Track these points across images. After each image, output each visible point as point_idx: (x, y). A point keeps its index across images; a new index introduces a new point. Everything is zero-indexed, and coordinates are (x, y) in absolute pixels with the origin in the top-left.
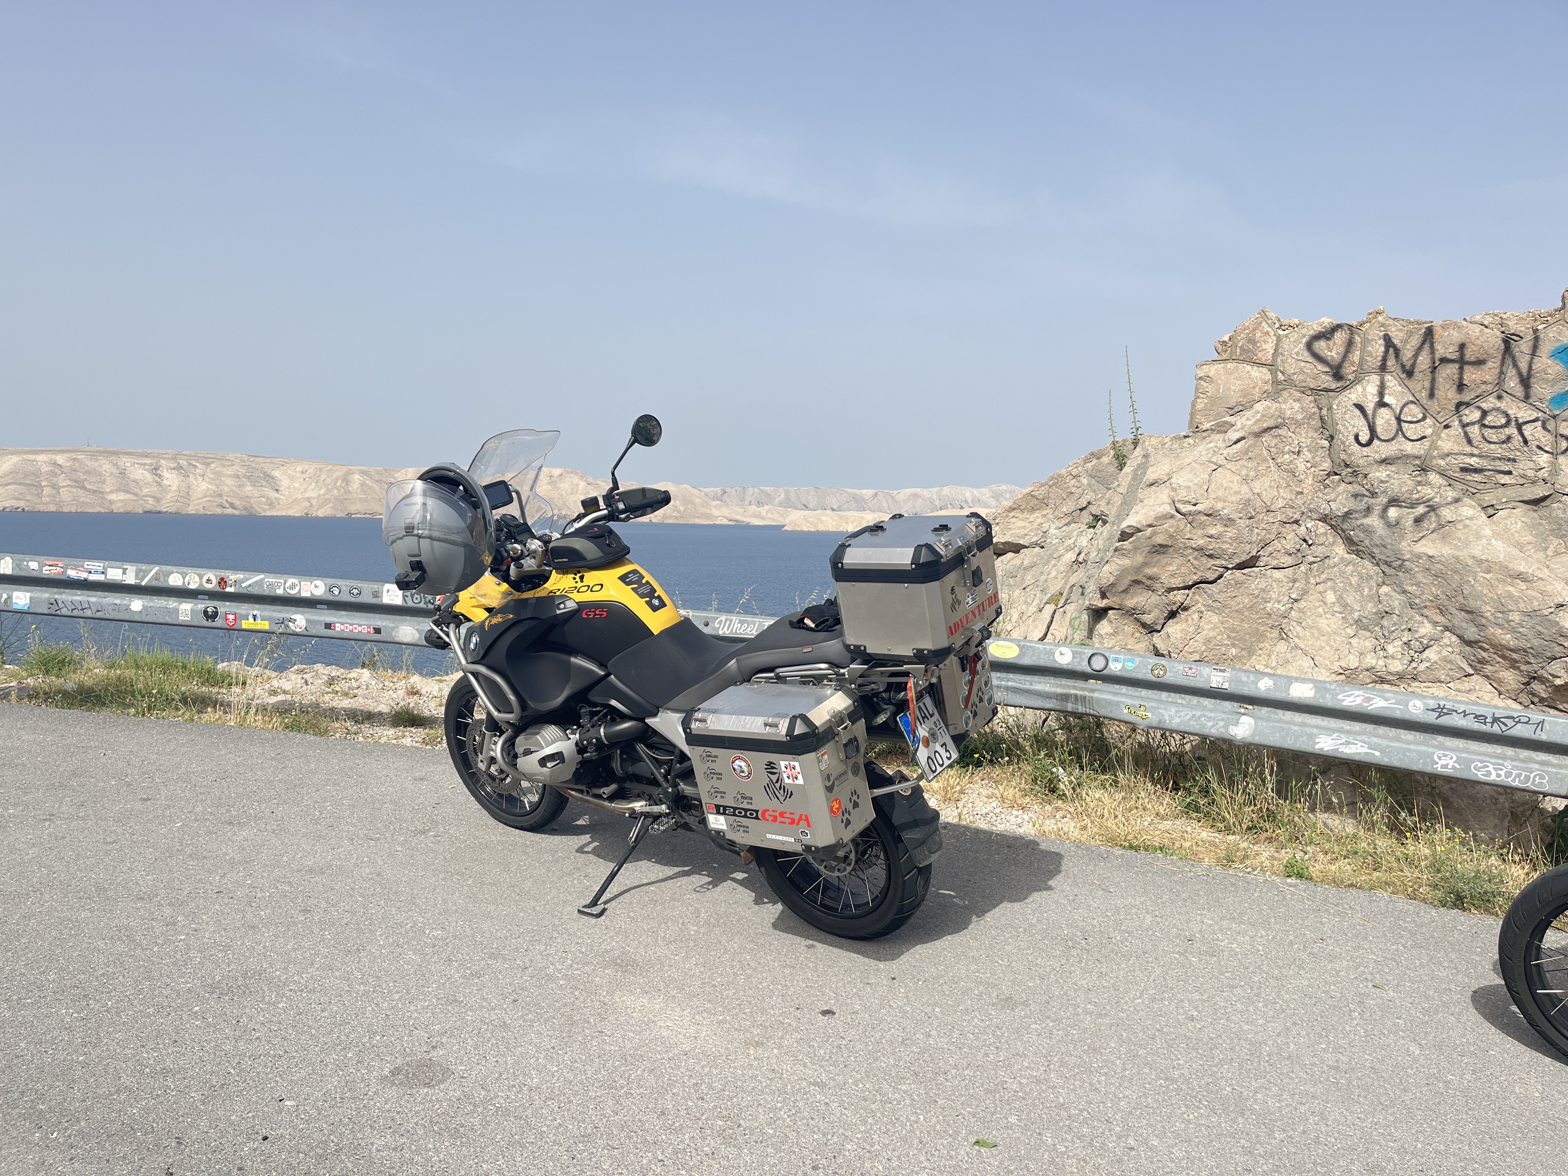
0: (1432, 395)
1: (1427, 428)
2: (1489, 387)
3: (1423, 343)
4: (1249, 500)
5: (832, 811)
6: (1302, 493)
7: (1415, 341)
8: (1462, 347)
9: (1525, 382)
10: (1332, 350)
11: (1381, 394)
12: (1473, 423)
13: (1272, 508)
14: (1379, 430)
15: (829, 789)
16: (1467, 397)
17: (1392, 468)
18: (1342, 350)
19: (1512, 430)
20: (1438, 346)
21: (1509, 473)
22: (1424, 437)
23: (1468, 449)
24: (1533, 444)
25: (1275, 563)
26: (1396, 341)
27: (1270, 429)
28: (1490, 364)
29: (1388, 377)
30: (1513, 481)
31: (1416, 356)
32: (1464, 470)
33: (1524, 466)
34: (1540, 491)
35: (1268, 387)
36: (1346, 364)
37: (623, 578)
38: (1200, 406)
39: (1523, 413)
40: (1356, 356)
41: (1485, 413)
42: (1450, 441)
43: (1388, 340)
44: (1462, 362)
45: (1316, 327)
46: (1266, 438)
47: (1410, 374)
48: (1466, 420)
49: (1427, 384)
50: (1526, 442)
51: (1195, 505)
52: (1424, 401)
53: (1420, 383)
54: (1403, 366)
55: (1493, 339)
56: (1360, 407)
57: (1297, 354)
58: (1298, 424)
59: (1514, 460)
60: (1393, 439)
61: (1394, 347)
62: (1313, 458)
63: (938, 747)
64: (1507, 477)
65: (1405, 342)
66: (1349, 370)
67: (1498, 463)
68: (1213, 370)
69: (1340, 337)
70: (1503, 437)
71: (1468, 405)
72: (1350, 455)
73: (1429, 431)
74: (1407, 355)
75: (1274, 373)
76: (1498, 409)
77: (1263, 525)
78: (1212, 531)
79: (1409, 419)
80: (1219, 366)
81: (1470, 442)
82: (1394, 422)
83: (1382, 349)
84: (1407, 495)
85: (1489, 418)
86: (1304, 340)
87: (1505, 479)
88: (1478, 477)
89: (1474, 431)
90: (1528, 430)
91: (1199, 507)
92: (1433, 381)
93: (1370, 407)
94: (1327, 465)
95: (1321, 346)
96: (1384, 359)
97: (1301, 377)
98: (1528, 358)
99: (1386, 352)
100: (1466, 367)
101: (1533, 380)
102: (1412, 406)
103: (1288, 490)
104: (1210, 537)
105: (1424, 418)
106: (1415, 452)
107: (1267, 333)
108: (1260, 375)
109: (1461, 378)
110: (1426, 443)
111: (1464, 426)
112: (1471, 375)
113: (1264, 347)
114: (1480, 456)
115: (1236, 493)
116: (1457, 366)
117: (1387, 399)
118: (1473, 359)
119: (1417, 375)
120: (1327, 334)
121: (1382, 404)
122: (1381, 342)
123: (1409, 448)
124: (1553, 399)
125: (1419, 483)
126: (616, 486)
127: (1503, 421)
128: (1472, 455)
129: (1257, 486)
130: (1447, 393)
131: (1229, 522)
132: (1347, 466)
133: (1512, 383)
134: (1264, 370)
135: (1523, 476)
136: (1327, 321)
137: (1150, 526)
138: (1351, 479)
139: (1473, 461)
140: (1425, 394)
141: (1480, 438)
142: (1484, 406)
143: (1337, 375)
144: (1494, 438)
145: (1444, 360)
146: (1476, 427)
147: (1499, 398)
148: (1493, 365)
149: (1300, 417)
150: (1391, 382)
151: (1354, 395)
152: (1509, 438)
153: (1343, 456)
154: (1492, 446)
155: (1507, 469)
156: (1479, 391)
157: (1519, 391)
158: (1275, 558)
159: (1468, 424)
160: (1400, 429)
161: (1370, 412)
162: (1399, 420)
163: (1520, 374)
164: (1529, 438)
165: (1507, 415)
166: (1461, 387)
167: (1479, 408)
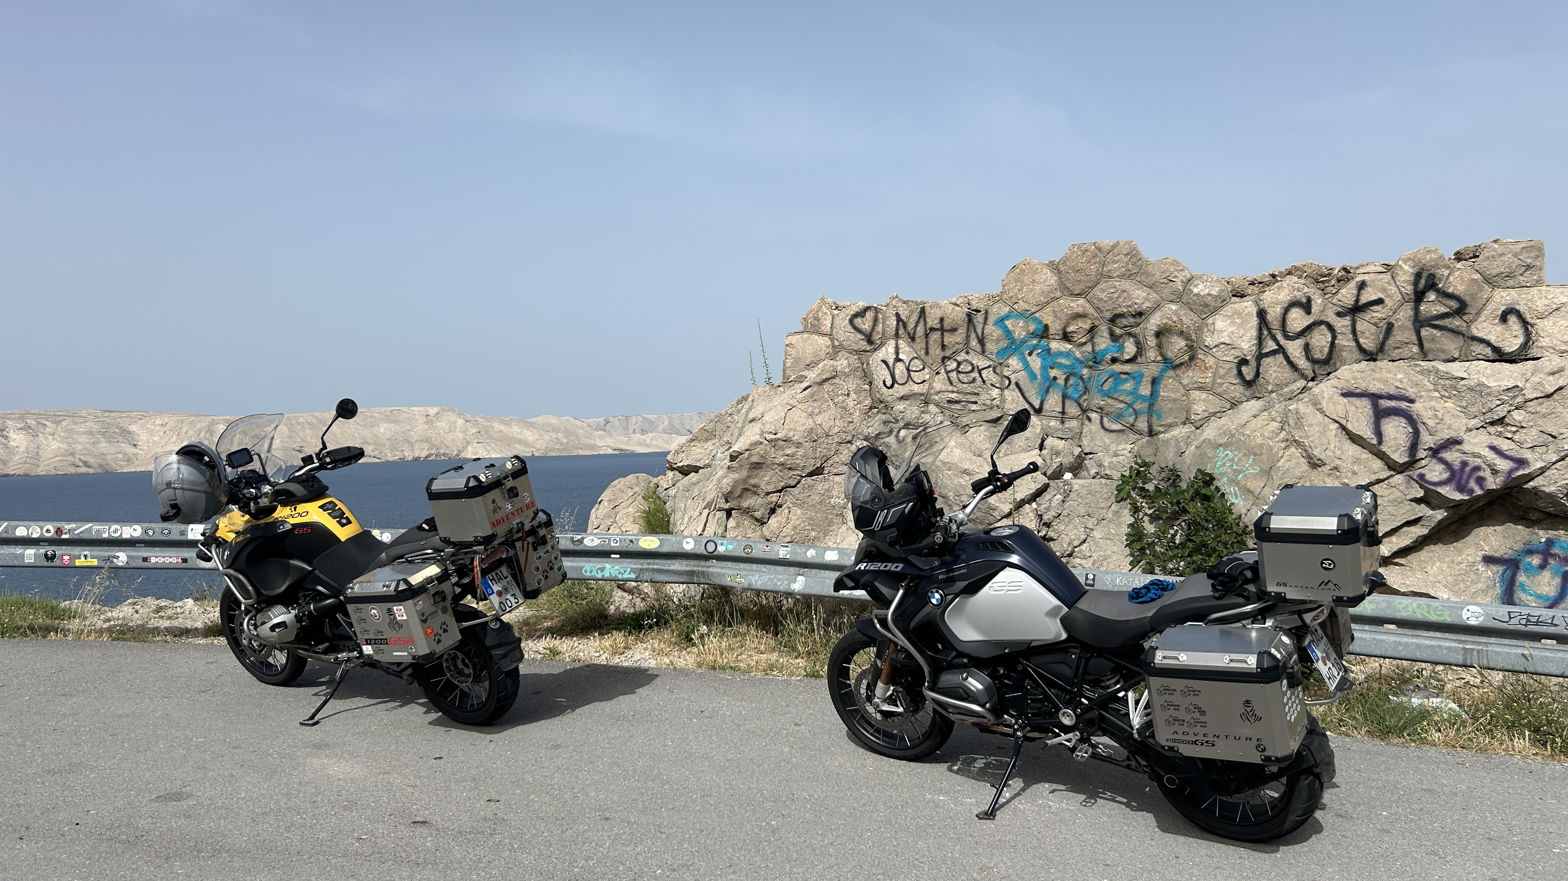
0: (927, 353)
1: (926, 375)
2: (961, 346)
3: (920, 318)
4: (812, 429)
5: (426, 633)
6: (852, 422)
7: (915, 317)
8: (942, 320)
9: (981, 341)
10: (865, 324)
11: (897, 353)
12: (953, 371)
13: (830, 433)
14: (897, 377)
15: (424, 621)
16: (948, 353)
17: (908, 402)
18: (871, 324)
19: (975, 374)
20: (928, 320)
21: (976, 403)
22: (924, 381)
23: (951, 388)
24: (988, 383)
25: (835, 471)
26: (903, 317)
27: (829, 379)
28: (960, 331)
29: (900, 341)
30: (979, 408)
31: (916, 327)
32: (949, 402)
33: (984, 398)
34: (995, 414)
35: (830, 350)
36: (874, 334)
37: (321, 507)
38: (788, 365)
39: (982, 363)
40: (880, 328)
41: (959, 364)
42: (940, 383)
43: (897, 315)
44: (942, 330)
45: (854, 309)
46: (826, 386)
47: (913, 339)
48: (949, 368)
49: (924, 346)
50: (984, 382)
51: (775, 434)
52: (923, 357)
53: (920, 344)
54: (909, 334)
55: (960, 314)
56: (884, 362)
57: (844, 327)
58: (847, 375)
59: (978, 394)
60: (906, 383)
61: (902, 321)
62: (858, 398)
63: (509, 596)
64: (975, 405)
65: (909, 317)
66: (876, 337)
67: (969, 396)
68: (794, 339)
69: (869, 315)
70: (971, 379)
71: (949, 358)
72: (882, 395)
73: (927, 377)
74: (911, 326)
75: (832, 340)
76: (966, 361)
77: (824, 446)
78: (788, 452)
79: (914, 369)
80: (798, 336)
81: (951, 383)
82: (905, 371)
83: (895, 323)
84: (915, 421)
85: (962, 367)
86: (848, 318)
87: (974, 407)
88: (958, 406)
89: (953, 375)
90: (985, 373)
91: (778, 436)
92: (927, 343)
93: (891, 362)
94: (868, 402)
95: (858, 321)
96: (897, 329)
97: (848, 343)
98: (981, 325)
99: (898, 324)
100: (945, 333)
101: (986, 341)
102: (916, 361)
103: (841, 421)
104: (788, 455)
105: (924, 368)
106: (920, 391)
107: (826, 313)
108: (824, 341)
109: (943, 341)
110: (926, 385)
111: (948, 372)
112: (949, 339)
113: (825, 322)
114: (957, 392)
115: (803, 425)
116: (940, 333)
117: (901, 356)
118: (949, 328)
119: (918, 340)
120: (861, 314)
121: (898, 360)
122: (894, 318)
123: (916, 388)
124: (998, 352)
125: (923, 412)
126: (325, 447)
127: (970, 368)
128: (953, 392)
129: (819, 419)
130: (936, 352)
131: (799, 445)
132: (881, 402)
133: (974, 343)
134: (826, 338)
135: (984, 405)
136: (862, 304)
137: (747, 450)
138: (885, 411)
139: (953, 396)
140: (923, 352)
141: (957, 380)
142: (959, 358)
143: (870, 342)
144: (966, 380)
145: (932, 329)
146: (955, 373)
147: (967, 353)
148: (962, 331)
149: (847, 370)
150: (902, 344)
151: (881, 354)
152: (974, 380)
153: (878, 396)
154: (964, 385)
155: (974, 400)
156: (955, 349)
157: (978, 348)
158: (835, 468)
159: (950, 371)
160: (909, 376)
161: (891, 365)
162: (908, 370)
163: (977, 336)
164: (985, 379)
165: (972, 365)
166: (943, 347)
167: (955, 360)
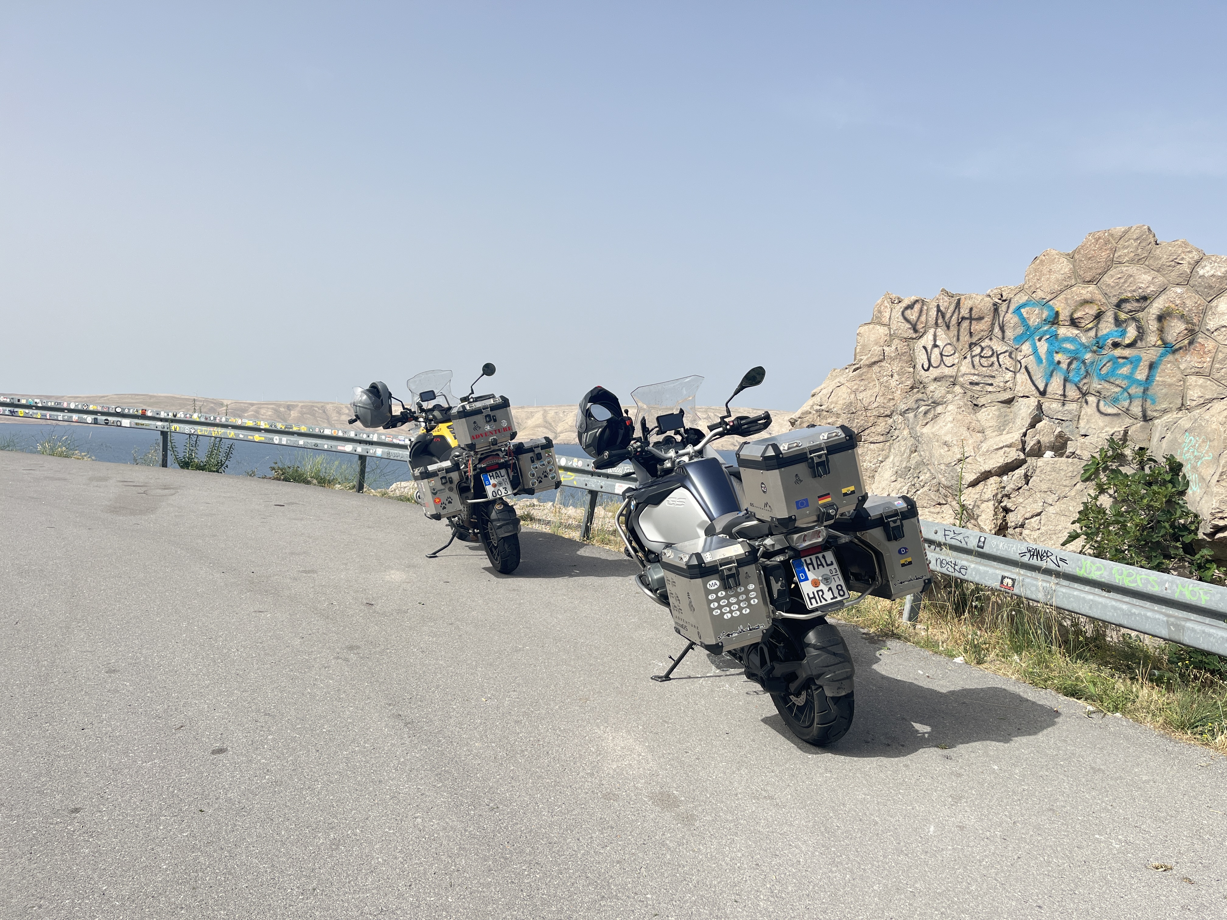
0: (958, 339)
1: (955, 359)
2: (985, 333)
3: (956, 309)
5: (435, 501)
6: (893, 399)
7: (952, 308)
8: (971, 309)
9: (1002, 329)
10: (912, 315)
11: (935, 340)
12: (976, 355)
13: (869, 408)
14: (932, 361)
15: (435, 494)
16: (974, 340)
17: (939, 383)
18: (917, 315)
19: (994, 359)
20: (962, 310)
21: (991, 385)
22: (954, 365)
23: (973, 371)
24: (1003, 366)
25: (871, 440)
26: (942, 308)
27: (877, 362)
28: (986, 319)
29: (939, 330)
30: (995, 390)
31: (951, 317)
32: (971, 383)
33: (998, 381)
34: (1007, 396)
35: (888, 338)
36: (918, 323)
37: (448, 427)
38: (858, 350)
39: (999, 347)
40: (923, 318)
41: (983, 349)
42: (965, 367)
43: (938, 306)
44: (971, 319)
45: (906, 302)
46: (876, 368)
47: (948, 327)
48: (974, 354)
49: (956, 333)
50: (1000, 366)
51: (821, 406)
52: (955, 343)
53: (953, 331)
54: (946, 323)
55: (988, 303)
56: (924, 347)
57: (898, 318)
58: (893, 359)
59: (994, 377)
60: (939, 366)
61: (941, 311)
62: (900, 378)
63: (501, 488)
64: (990, 387)
65: (947, 308)
66: (920, 326)
67: (987, 379)
68: (862, 330)
69: (917, 307)
70: (990, 363)
71: (976, 344)
72: (920, 376)
73: (956, 361)
74: (948, 316)
75: (890, 329)
76: (989, 346)
77: (862, 418)
78: (830, 420)
79: (946, 354)
80: (866, 327)
81: (974, 366)
82: (939, 356)
83: (935, 313)
84: (940, 399)
85: (984, 352)
86: (901, 310)
87: (990, 389)
88: (978, 388)
89: (977, 359)
90: (1001, 357)
91: (823, 407)
92: (959, 331)
93: (929, 348)
94: (909, 383)
95: (908, 312)
96: (937, 319)
97: (900, 332)
98: (1003, 313)
99: (937, 314)
100: (973, 322)
101: (1005, 328)
102: (949, 346)
103: (882, 398)
104: (829, 424)
105: (954, 353)
106: (950, 374)
107: (886, 307)
108: (882, 331)
109: (970, 329)
110: (955, 368)
111: (973, 357)
112: (976, 327)
113: (885, 314)
114: (978, 375)
115: (844, 399)
116: (968, 321)
117: (938, 343)
118: (976, 317)
119: (952, 328)
120: (910, 307)
121: (935, 346)
122: (936, 309)
123: (947, 371)
124: (1015, 338)
125: (948, 392)
126: (473, 393)
127: (990, 353)
128: (975, 374)
130: (965, 338)
132: (921, 383)
133: (997, 330)
134: (886, 328)
135: (999, 387)
136: (913, 298)
138: (923, 391)
139: (975, 378)
140: (955, 339)
141: (979, 364)
142: (983, 344)
143: (916, 331)
144: (986, 364)
145: (963, 318)
146: (978, 357)
147: (991, 339)
148: (988, 319)
149: (893, 355)
150: (940, 332)
151: (923, 342)
152: (993, 364)
153: (918, 377)
154: (984, 369)
155: (990, 382)
156: (980, 336)
157: (1000, 335)
160: (942, 360)
161: (929, 351)
162: (941, 354)
163: (999, 324)
164: (1001, 363)
165: (993, 350)
166: (971, 334)
167: (980, 346)
